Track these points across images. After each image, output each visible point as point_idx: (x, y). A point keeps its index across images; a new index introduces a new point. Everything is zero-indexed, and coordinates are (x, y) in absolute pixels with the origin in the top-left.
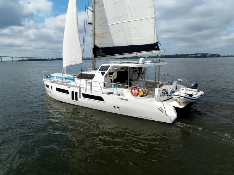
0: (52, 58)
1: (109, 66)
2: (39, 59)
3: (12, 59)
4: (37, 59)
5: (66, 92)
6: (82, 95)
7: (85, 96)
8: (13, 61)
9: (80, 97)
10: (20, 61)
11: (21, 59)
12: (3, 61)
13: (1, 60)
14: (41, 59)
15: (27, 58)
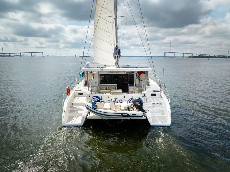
0: (224, 56)
2: (209, 56)
3: (183, 55)
4: (206, 55)
8: (183, 57)
10: (190, 57)
11: (191, 55)
12: (176, 57)
13: (174, 56)
14: (211, 56)
15: (197, 54)
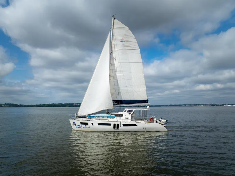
1: (133, 110)
5: (110, 125)
6: (122, 125)
7: (124, 125)
9: (121, 126)
